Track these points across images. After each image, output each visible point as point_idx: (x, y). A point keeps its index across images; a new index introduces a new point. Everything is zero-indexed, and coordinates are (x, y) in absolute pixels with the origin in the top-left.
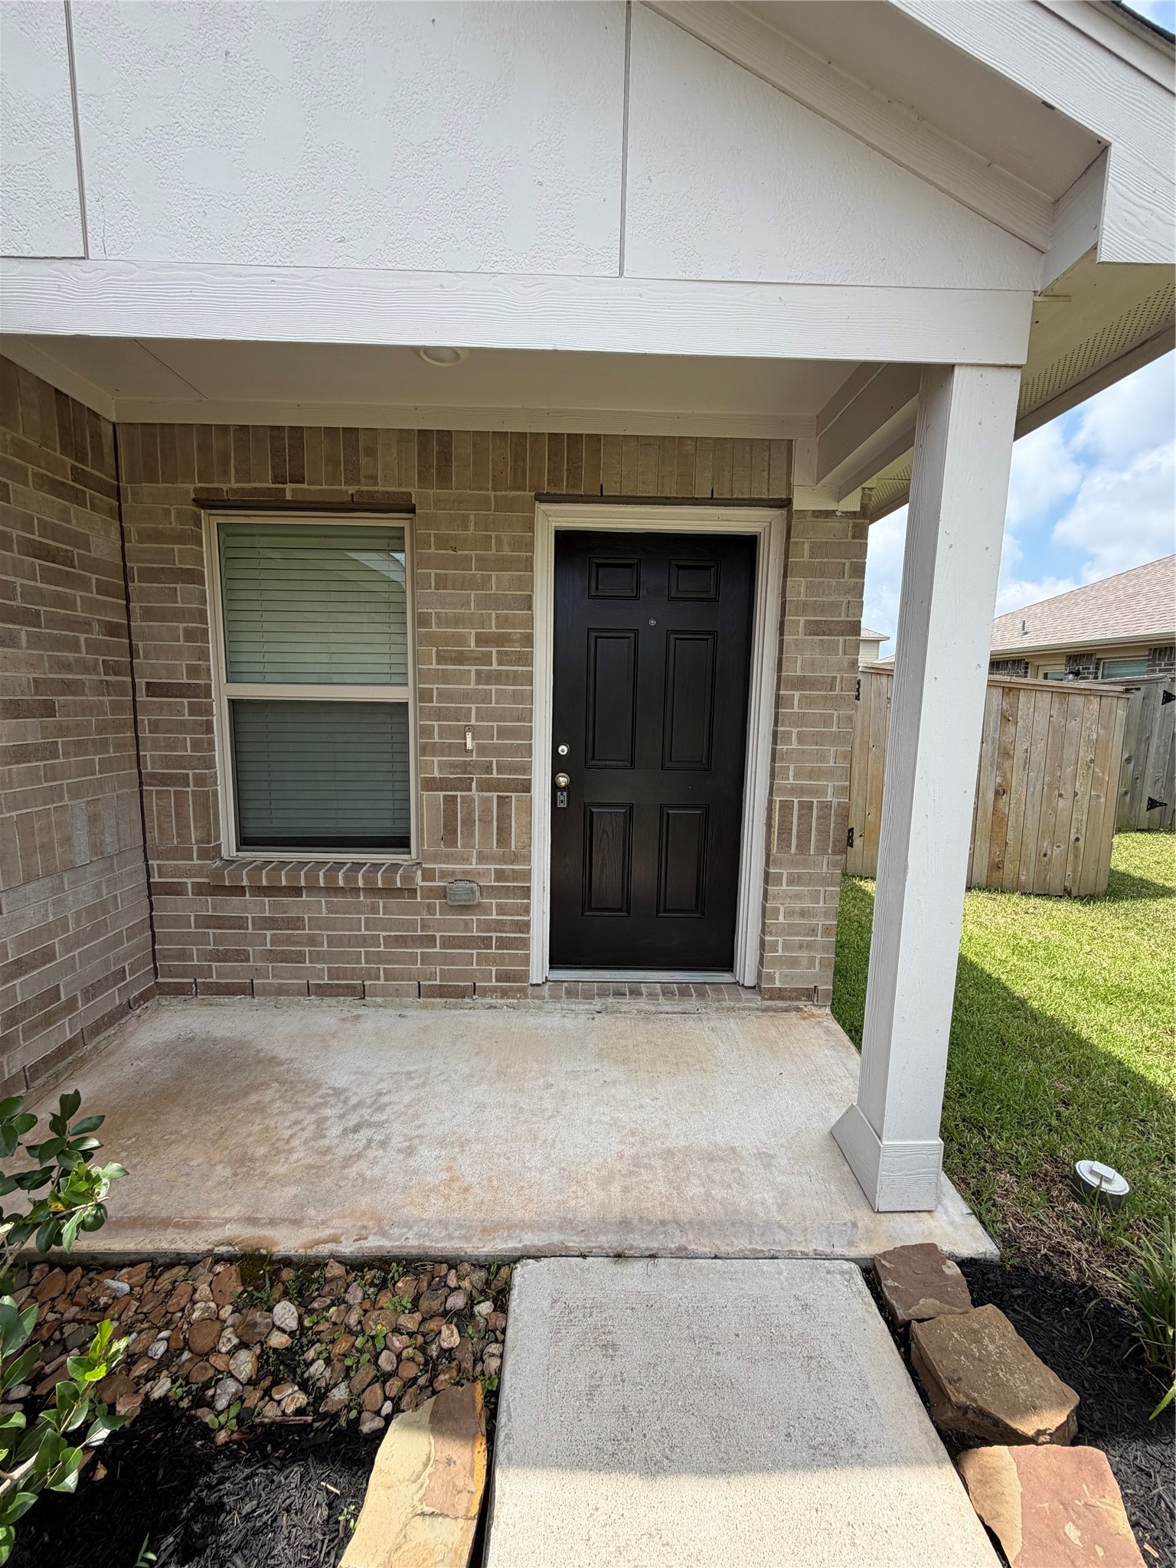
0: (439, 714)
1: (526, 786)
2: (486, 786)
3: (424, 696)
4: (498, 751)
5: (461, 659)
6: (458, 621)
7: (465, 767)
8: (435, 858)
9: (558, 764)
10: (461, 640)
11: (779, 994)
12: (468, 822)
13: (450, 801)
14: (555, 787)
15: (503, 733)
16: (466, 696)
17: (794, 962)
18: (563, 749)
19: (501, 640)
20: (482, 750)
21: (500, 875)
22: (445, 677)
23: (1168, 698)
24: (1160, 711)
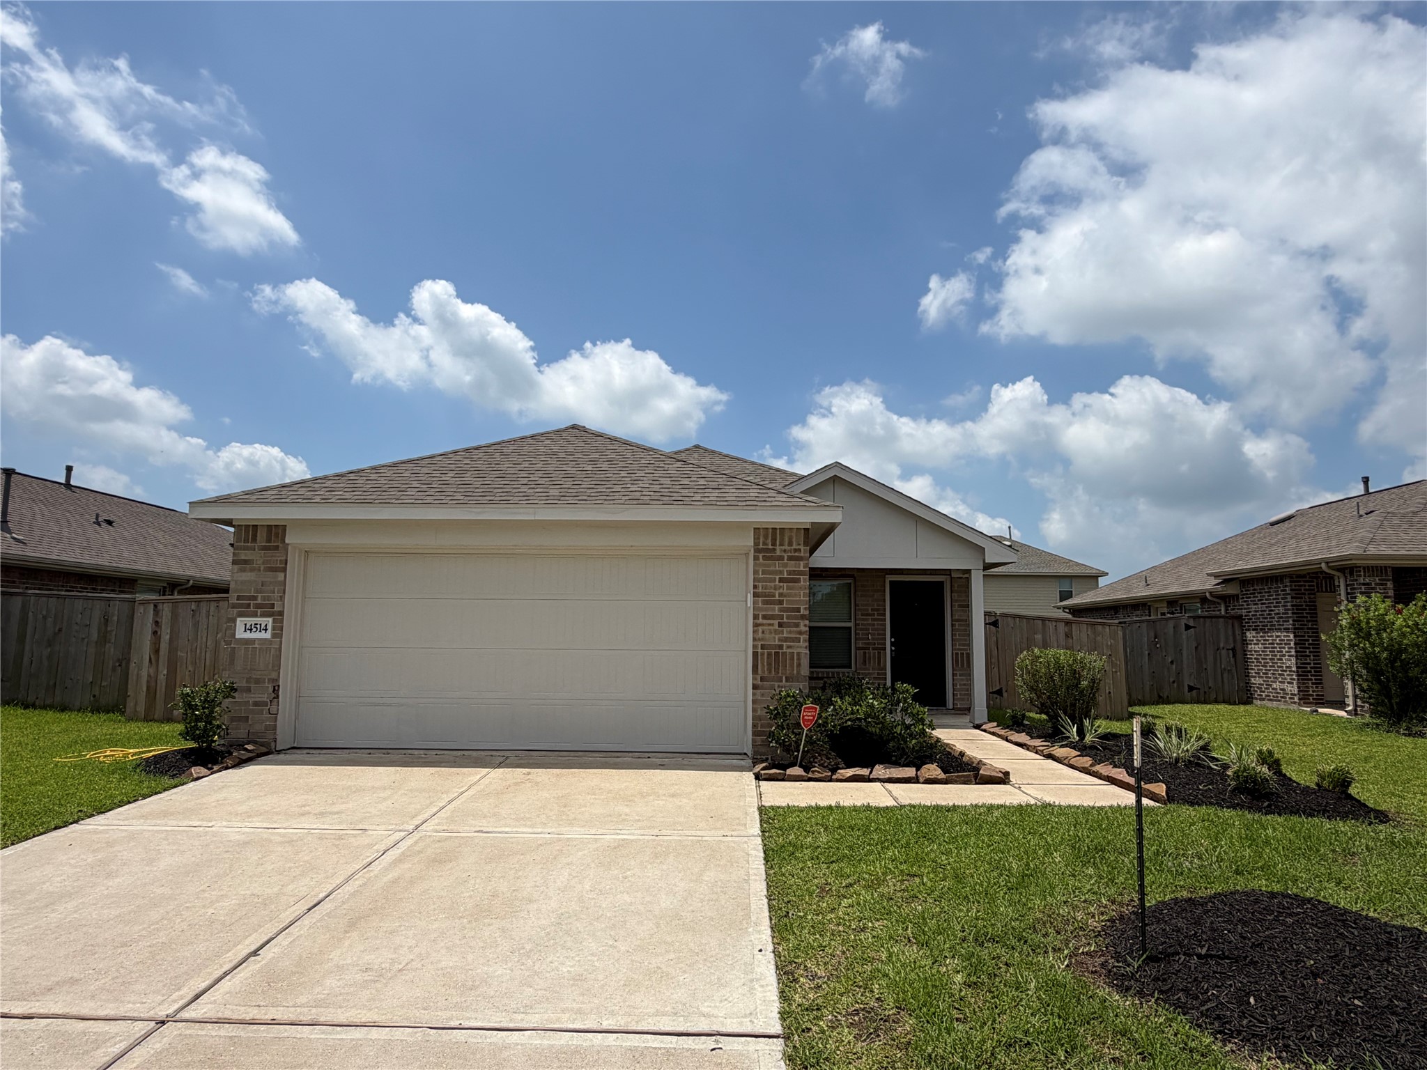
0: (862, 630)
1: (885, 649)
2: (874, 649)
3: (856, 625)
4: (877, 639)
5: (868, 615)
6: (866, 605)
7: (868, 644)
8: (861, 669)
9: (892, 644)
10: (868, 610)
11: (960, 709)
12: (870, 658)
13: (865, 653)
14: (891, 650)
15: (879, 634)
16: (869, 624)
17: (963, 700)
18: (893, 640)
19: (878, 610)
20: (873, 639)
21: (878, 674)
22: (863, 620)
23: (1188, 627)
24: (1184, 634)
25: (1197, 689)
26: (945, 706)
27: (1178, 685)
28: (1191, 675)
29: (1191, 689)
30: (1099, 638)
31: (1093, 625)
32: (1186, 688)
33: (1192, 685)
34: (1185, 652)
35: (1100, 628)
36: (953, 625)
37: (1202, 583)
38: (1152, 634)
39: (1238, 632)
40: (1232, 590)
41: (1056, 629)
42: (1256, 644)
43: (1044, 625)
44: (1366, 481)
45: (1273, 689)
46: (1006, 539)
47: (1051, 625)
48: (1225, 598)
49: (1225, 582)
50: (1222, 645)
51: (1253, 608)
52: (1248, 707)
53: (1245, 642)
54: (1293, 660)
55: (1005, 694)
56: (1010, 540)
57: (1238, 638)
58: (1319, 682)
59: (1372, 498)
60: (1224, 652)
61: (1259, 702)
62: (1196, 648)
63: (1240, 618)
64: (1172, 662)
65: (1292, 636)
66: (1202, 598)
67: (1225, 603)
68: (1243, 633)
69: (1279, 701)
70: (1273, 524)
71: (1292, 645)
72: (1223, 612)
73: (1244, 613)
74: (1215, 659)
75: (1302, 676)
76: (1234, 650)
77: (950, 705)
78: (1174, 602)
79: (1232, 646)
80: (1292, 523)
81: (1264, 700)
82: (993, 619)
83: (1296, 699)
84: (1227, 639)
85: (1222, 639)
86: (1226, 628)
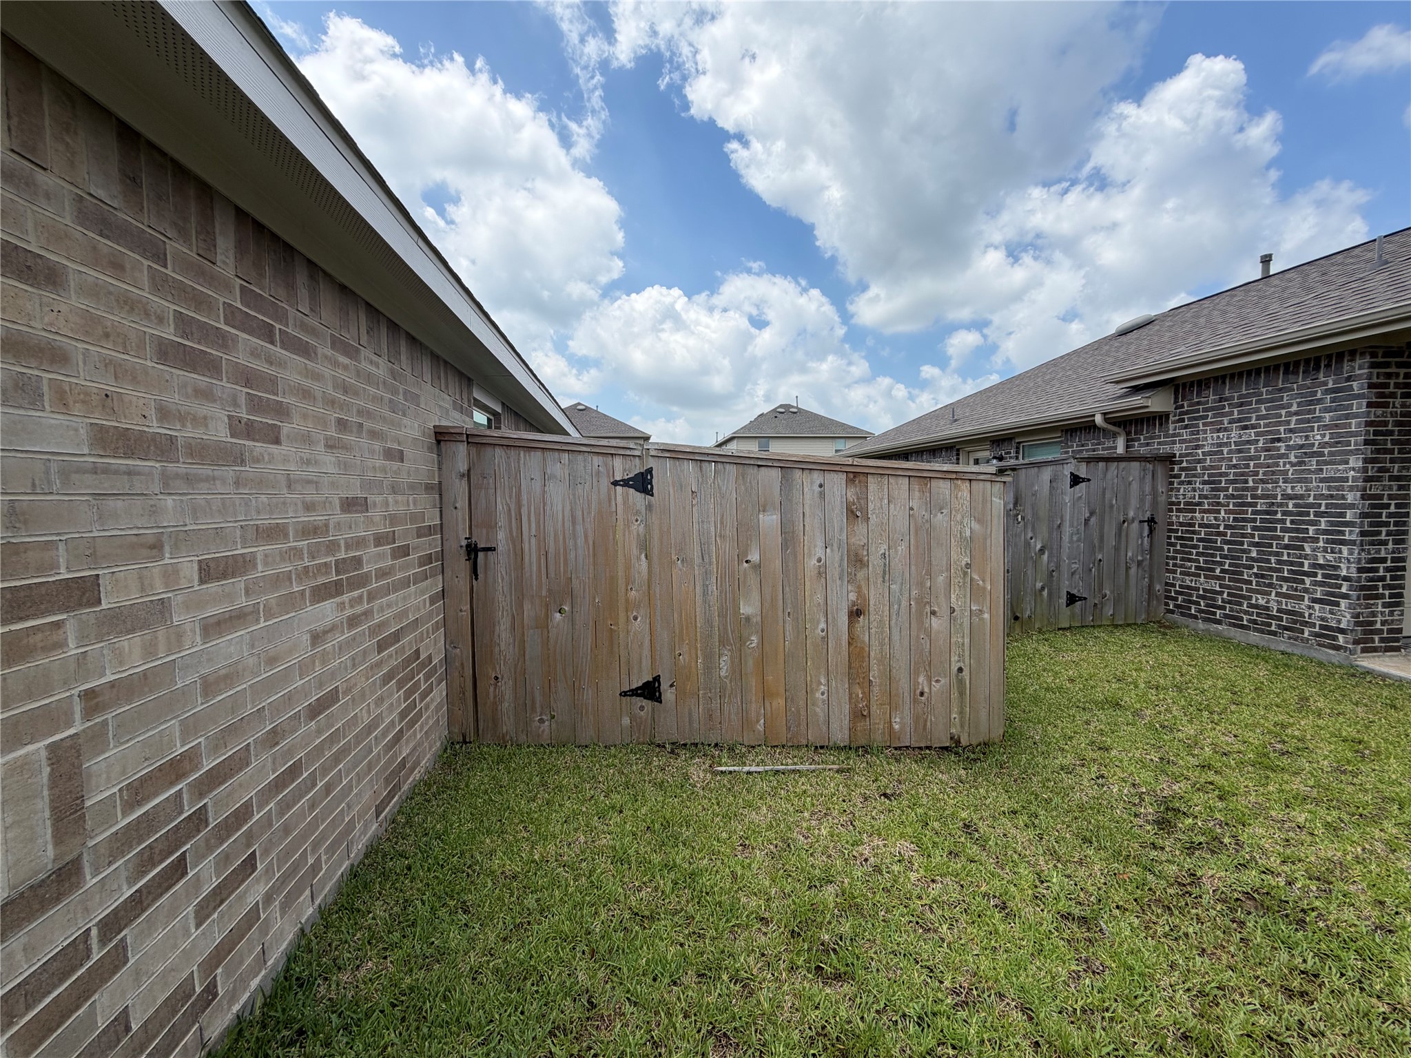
23: (1076, 480)
24: (1068, 494)
25: (1081, 599)
27: (1050, 594)
28: (1073, 574)
29: (1072, 599)
32: (1063, 600)
33: (1075, 592)
34: (1067, 530)
38: (1010, 496)
39: (1161, 488)
40: (1156, 403)
41: (822, 495)
45: (1251, 606)
46: (793, 407)
47: (808, 484)
48: (1131, 422)
49: (1143, 388)
50: (1131, 514)
56: (797, 407)
57: (1162, 499)
60: (1135, 525)
62: (1087, 521)
63: (1169, 460)
64: (1042, 551)
67: (1128, 433)
69: (1274, 633)
72: (1120, 449)
73: (1178, 449)
74: (1118, 541)
76: (1151, 521)
79: (1148, 515)
81: (1219, 622)
84: (1142, 500)
85: (1134, 502)
86: (1142, 479)
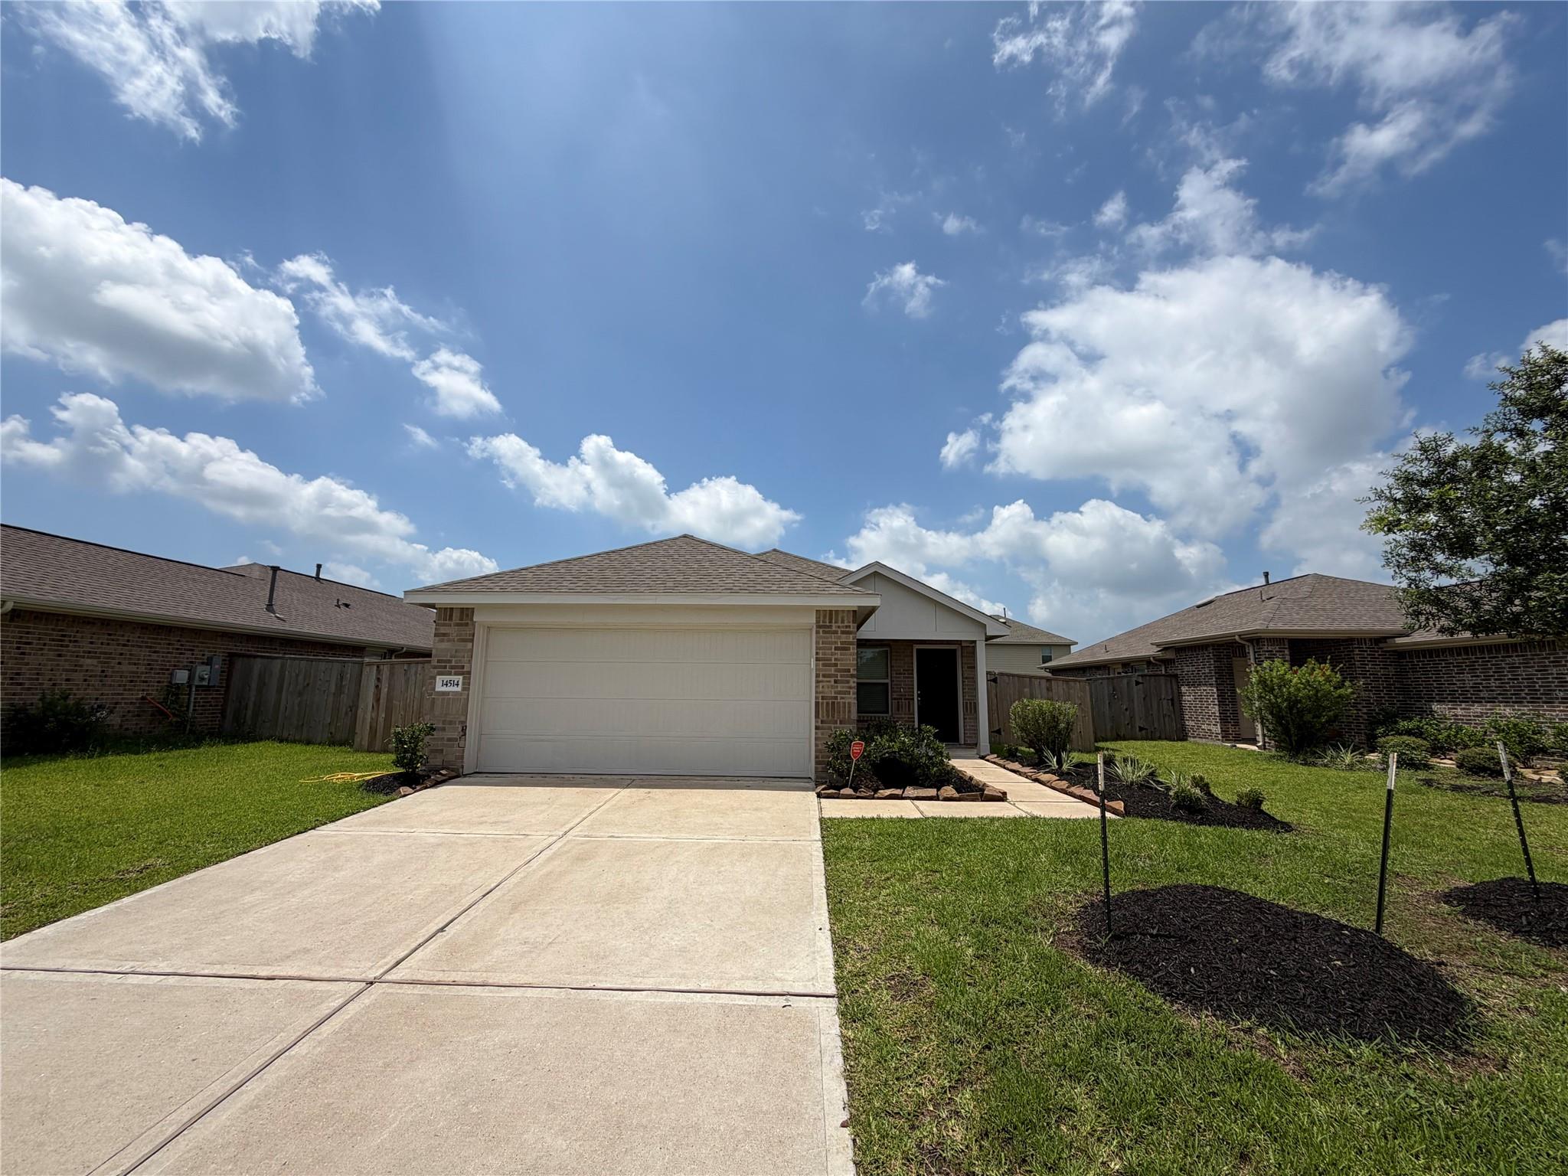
0: (896, 685)
1: (913, 699)
2: (905, 699)
3: (892, 681)
4: (908, 692)
5: (900, 674)
6: (899, 667)
7: (901, 695)
8: (895, 714)
9: (918, 696)
10: (900, 670)
11: (969, 744)
12: (902, 706)
13: (898, 702)
14: (918, 700)
15: (909, 688)
16: (901, 681)
17: (971, 737)
18: (919, 692)
19: (908, 670)
20: (904, 692)
21: (909, 718)
22: (897, 678)
23: (1137, 683)
24: (1135, 688)
25: (1145, 729)
26: (958, 741)
27: (1132, 727)
28: (1141, 719)
29: (1141, 729)
30: (1072, 691)
31: (1067, 681)
32: (1138, 729)
33: (1142, 726)
34: (1136, 702)
35: (1072, 684)
36: (963, 682)
37: (1147, 650)
38: (1111, 688)
39: (1175, 687)
40: (1170, 655)
41: (1040, 684)
42: (1188, 695)
43: (1030, 681)
44: (1266, 575)
45: (1202, 729)
46: (1002, 618)
47: (1037, 682)
48: (1166, 662)
49: (1165, 649)
50: (1163, 697)
51: (1186, 669)
52: (1184, 743)
53: (1180, 695)
54: (1217, 707)
55: (1003, 733)
56: (1005, 618)
57: (1176, 691)
58: (1236, 724)
59: (1271, 587)
60: (1165, 702)
61: (1192, 739)
62: (1144, 699)
63: (1176, 676)
64: (1126, 709)
65: (1215, 690)
66: (1147, 661)
67: (1165, 665)
68: (1179, 688)
69: (1207, 738)
70: (1199, 607)
71: (1216, 697)
72: (1163, 672)
73: (1179, 672)
74: (1159, 705)
75: (1224, 720)
76: (1172, 700)
77: (962, 741)
78: (1127, 664)
79: (1170, 697)
80: (1212, 605)
81: (1195, 737)
82: (993, 677)
83: (1220, 737)
84: (1167, 692)
85: (1164, 692)
86: (1166, 684)
